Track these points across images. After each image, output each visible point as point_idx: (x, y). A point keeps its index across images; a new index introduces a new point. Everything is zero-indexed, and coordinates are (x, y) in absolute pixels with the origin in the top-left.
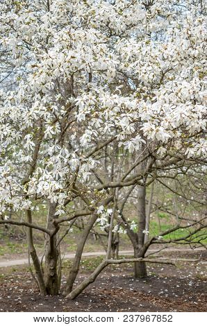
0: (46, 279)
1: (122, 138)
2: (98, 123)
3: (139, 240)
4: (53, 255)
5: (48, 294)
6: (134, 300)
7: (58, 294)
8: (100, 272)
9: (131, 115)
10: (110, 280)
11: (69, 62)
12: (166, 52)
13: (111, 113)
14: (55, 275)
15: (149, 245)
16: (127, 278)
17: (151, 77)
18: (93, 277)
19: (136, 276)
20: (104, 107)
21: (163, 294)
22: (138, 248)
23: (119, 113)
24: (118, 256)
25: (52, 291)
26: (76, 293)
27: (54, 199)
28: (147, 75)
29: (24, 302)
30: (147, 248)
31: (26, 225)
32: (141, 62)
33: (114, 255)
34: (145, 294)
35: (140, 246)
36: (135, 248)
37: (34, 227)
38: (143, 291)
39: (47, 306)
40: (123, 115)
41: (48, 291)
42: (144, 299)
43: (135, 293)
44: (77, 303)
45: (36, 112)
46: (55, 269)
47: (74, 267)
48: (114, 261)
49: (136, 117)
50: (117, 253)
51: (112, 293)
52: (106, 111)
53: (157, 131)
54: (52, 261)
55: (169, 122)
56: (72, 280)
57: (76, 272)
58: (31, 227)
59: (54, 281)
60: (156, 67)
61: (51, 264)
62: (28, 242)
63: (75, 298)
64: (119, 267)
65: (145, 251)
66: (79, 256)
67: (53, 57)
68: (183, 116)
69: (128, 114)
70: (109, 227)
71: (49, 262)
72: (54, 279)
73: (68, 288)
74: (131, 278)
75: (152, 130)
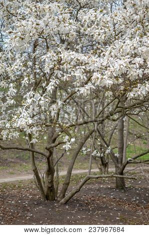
0: (45, 189)
1: (78, 85)
2: (59, 74)
3: (119, 161)
4: (50, 171)
5: (47, 200)
6: (111, 205)
7: (55, 200)
8: (83, 184)
9: (84, 67)
10: (98, 190)
11: (35, 28)
12: (116, 18)
13: (69, 66)
14: (52, 186)
15: (126, 164)
16: (111, 189)
17: (103, 38)
18: (78, 188)
19: (117, 187)
20: (64, 61)
21: (135, 201)
22: (118, 167)
23: (75, 66)
24: (108, 172)
25: (50, 198)
26: (67, 199)
27: (29, 131)
28: (100, 36)
29: (29, 205)
30: (124, 167)
31: (29, 150)
32: (96, 26)
33: (105, 171)
34: (121, 201)
35: (119, 165)
36: (116, 167)
37: (35, 152)
38: (120, 199)
39: (45, 209)
40: (77, 67)
41: (47, 197)
42: (120, 204)
43: (114, 200)
44: (67, 207)
45: (16, 67)
46: (52, 182)
47: (66, 181)
48: (105, 176)
49: (88, 69)
50: (108, 170)
51: (96, 199)
52: (65, 65)
53: (102, 79)
54: (50, 176)
55: (111, 72)
56: (65, 190)
57: (68, 184)
58: (33, 152)
59: (51, 191)
60: (107, 30)
61: (50, 178)
62: (31, 163)
63: (66, 203)
64: (107, 180)
65: (123, 169)
66: (70, 173)
67: (25, 25)
68: (122, 66)
69: (81, 67)
70: (90, 152)
71: (48, 177)
72: (51, 189)
73: (62, 195)
74: (113, 189)
75: (98, 78)
